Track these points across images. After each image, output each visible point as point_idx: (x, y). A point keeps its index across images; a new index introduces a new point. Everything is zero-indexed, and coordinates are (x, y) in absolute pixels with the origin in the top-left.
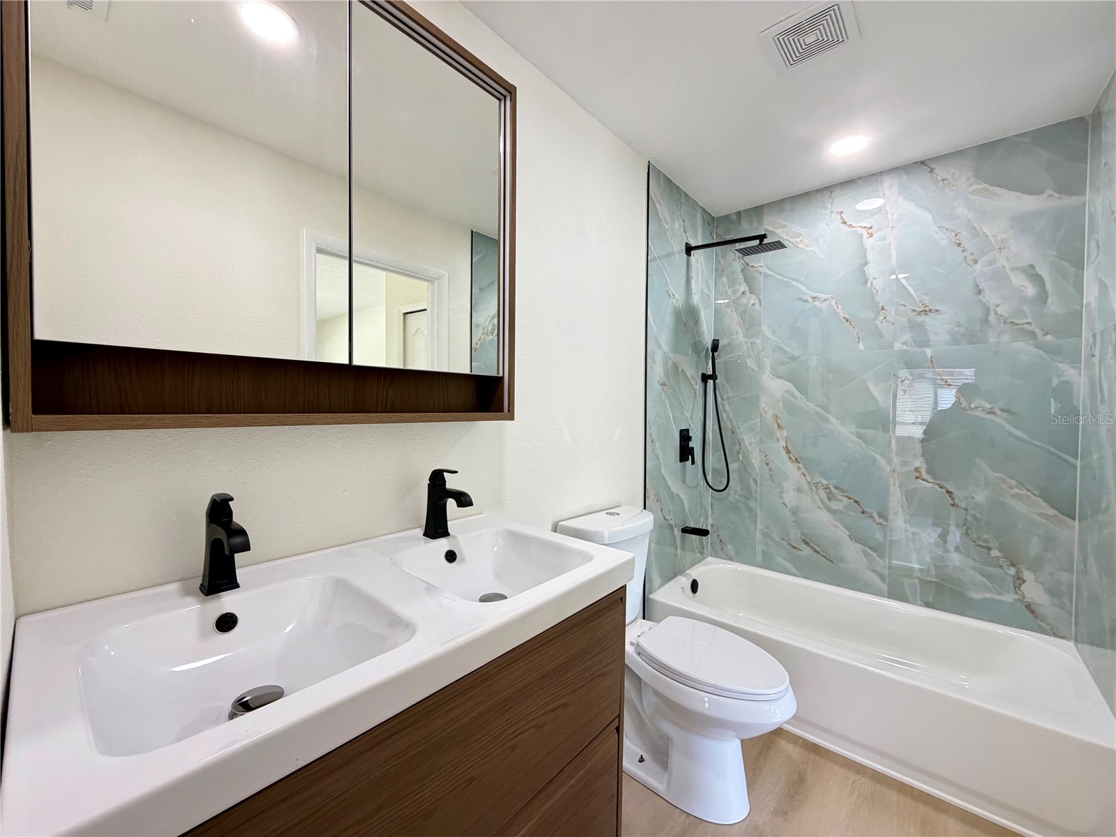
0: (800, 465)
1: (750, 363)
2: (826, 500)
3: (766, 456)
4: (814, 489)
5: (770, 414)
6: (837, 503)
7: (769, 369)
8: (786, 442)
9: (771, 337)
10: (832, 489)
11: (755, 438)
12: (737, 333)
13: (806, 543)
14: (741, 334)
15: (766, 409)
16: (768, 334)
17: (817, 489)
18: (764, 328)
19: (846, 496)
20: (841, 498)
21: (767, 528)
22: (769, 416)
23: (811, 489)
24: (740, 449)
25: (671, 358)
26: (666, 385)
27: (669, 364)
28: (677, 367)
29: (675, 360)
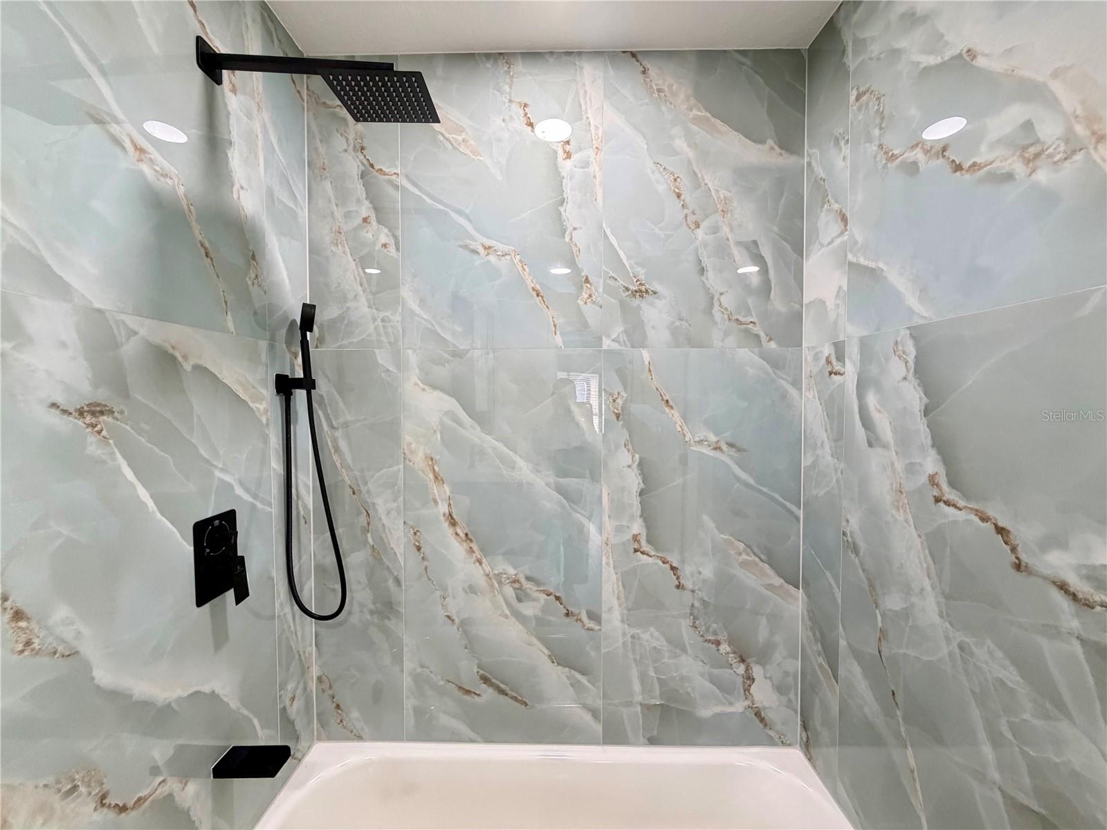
0: (472, 545)
1: (382, 357)
2: (514, 602)
3: (415, 534)
4: (496, 585)
5: (421, 455)
6: (530, 604)
7: (417, 371)
8: (450, 505)
9: (418, 310)
10: (523, 580)
11: (395, 500)
12: (356, 297)
13: (485, 680)
14: (363, 300)
15: (413, 446)
16: (413, 305)
17: (500, 583)
18: (406, 292)
19: (543, 591)
20: (537, 595)
21: (422, 666)
22: (419, 458)
23: (492, 586)
24: (368, 524)
25: (136, 333)
26: (111, 412)
27: (129, 349)
28: (174, 358)
29: (157, 340)
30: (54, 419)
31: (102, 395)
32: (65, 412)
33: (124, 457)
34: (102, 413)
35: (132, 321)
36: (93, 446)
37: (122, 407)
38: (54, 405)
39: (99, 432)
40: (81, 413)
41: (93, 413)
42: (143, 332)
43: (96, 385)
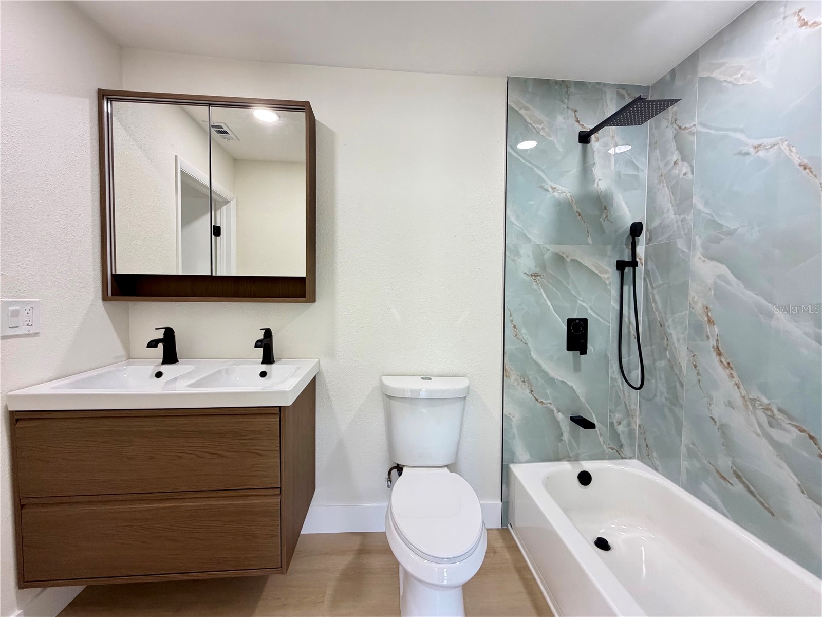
0: (732, 372)
1: (680, 244)
2: (766, 426)
3: (694, 356)
4: (751, 407)
5: (700, 305)
6: (781, 432)
7: (701, 250)
8: (717, 340)
9: (703, 209)
10: (776, 411)
11: (683, 333)
12: (668, 211)
13: (738, 477)
14: (672, 212)
15: (696, 298)
16: (700, 206)
17: (754, 406)
18: (696, 200)
19: (797, 427)
20: (789, 427)
21: (693, 444)
22: (699, 308)
23: (746, 406)
24: (667, 345)
25: (549, 250)
26: (540, 275)
27: (547, 256)
28: (563, 257)
29: (557, 251)
30: (525, 277)
31: (538, 270)
32: (528, 275)
33: (543, 290)
34: (537, 276)
35: (548, 246)
36: (535, 286)
37: (543, 274)
38: (525, 273)
39: (536, 282)
40: (532, 275)
41: (535, 276)
42: (552, 250)
43: (536, 267)
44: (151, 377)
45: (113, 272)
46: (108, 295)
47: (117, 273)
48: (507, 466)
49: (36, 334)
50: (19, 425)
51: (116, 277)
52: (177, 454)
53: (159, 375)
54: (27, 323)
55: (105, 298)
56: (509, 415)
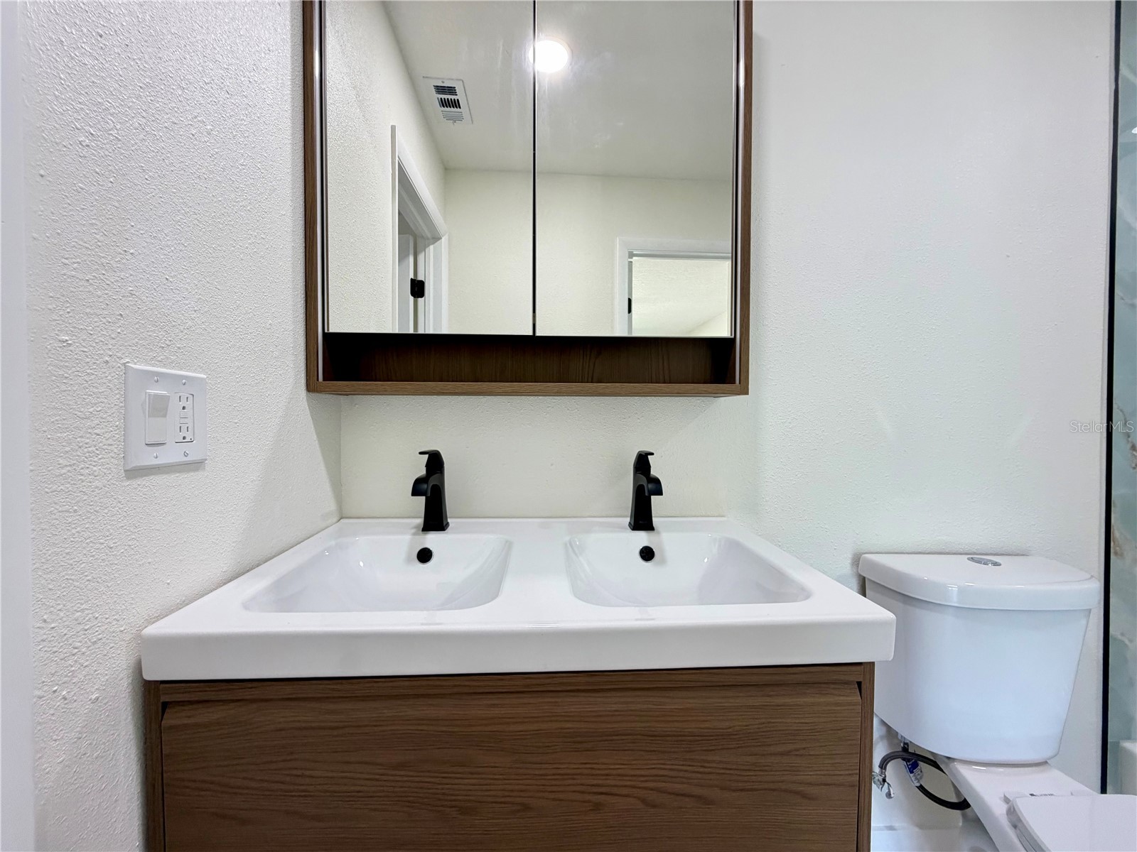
44: (408, 560)
45: (326, 331)
46: (318, 380)
47: (331, 331)
48: (1117, 744)
49: (197, 465)
50: (170, 720)
51: (331, 339)
52: (587, 797)
53: (424, 556)
54: (182, 434)
55: (311, 387)
56: (1120, 637)
